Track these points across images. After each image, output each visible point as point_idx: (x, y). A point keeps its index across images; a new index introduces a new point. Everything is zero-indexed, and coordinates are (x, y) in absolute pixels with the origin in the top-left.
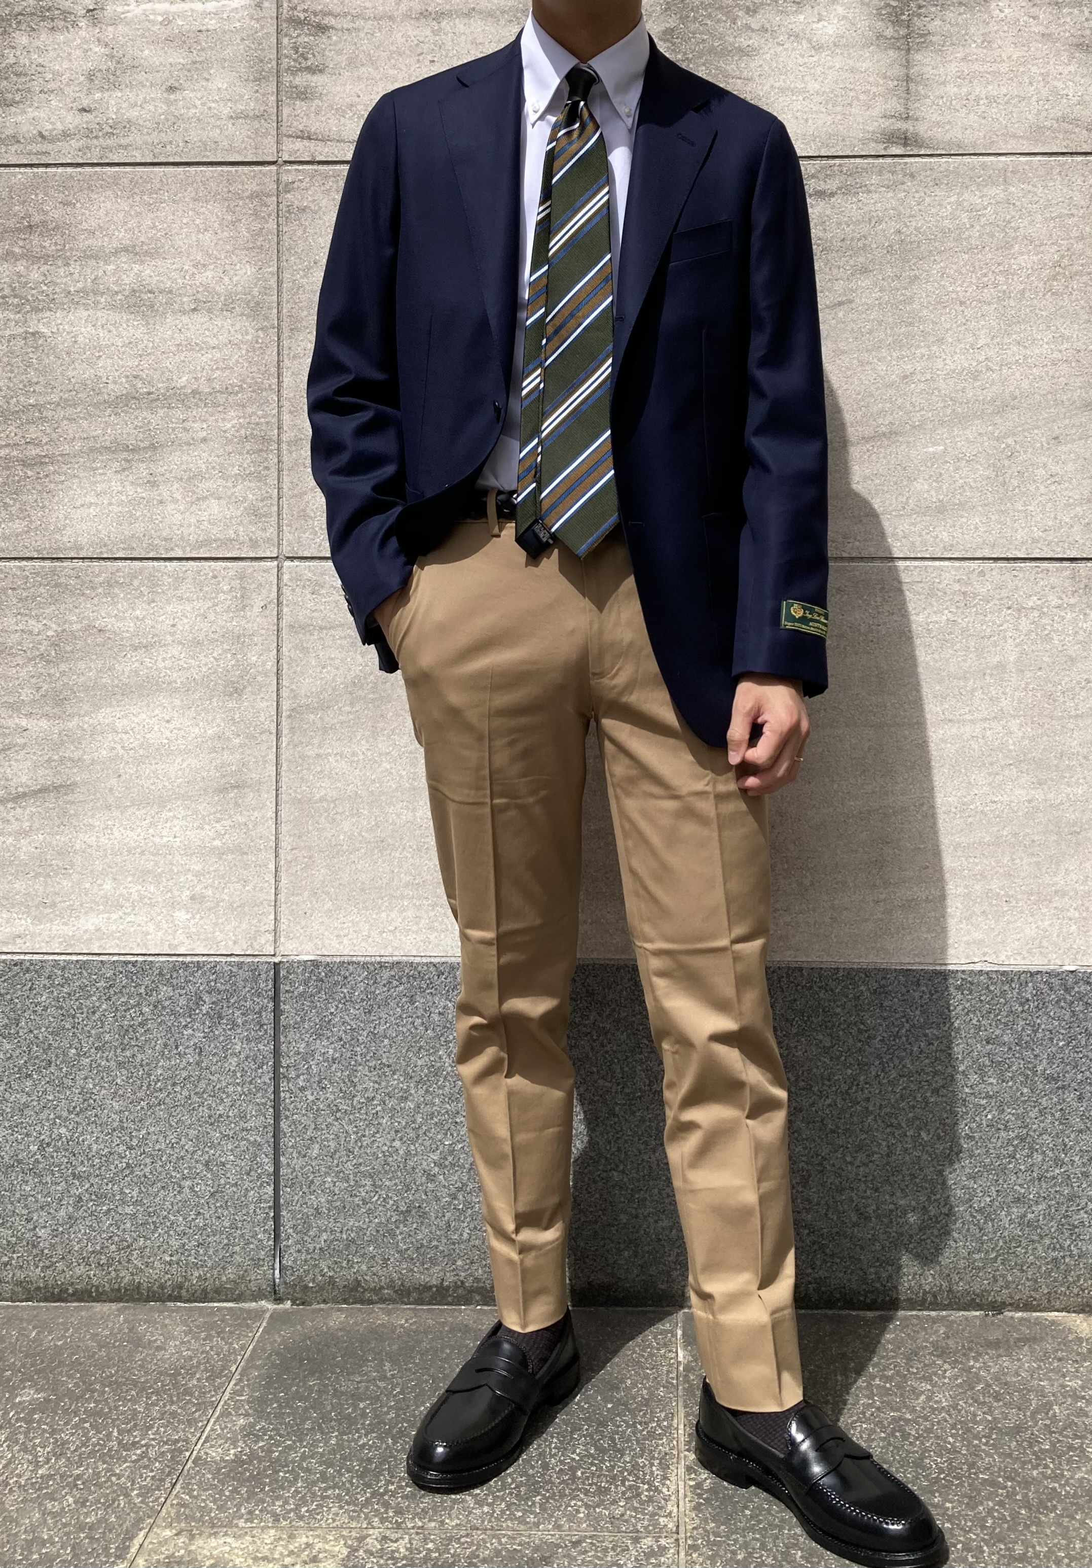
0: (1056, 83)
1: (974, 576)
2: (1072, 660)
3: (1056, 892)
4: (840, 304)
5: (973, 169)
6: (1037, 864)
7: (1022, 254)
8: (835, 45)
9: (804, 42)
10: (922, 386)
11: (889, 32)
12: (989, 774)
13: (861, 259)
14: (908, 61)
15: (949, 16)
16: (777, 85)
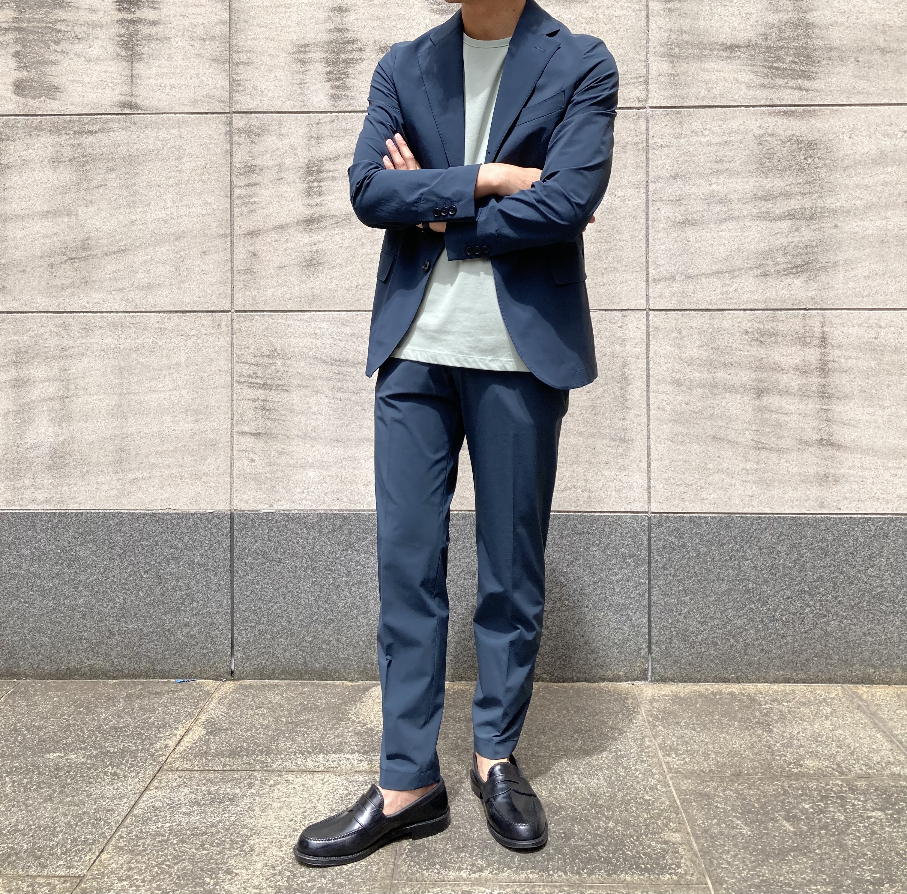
0: (203, 78)
1: (165, 320)
2: (212, 360)
3: (204, 474)
4: (101, 186)
5: (163, 120)
6: (195, 460)
7: (187, 162)
8: (97, 59)
9: (82, 58)
10: (140, 226)
11: (123, 53)
12: (172, 417)
13: (110, 164)
14: (132, 67)
15: (152, 45)
16: (69, 79)
